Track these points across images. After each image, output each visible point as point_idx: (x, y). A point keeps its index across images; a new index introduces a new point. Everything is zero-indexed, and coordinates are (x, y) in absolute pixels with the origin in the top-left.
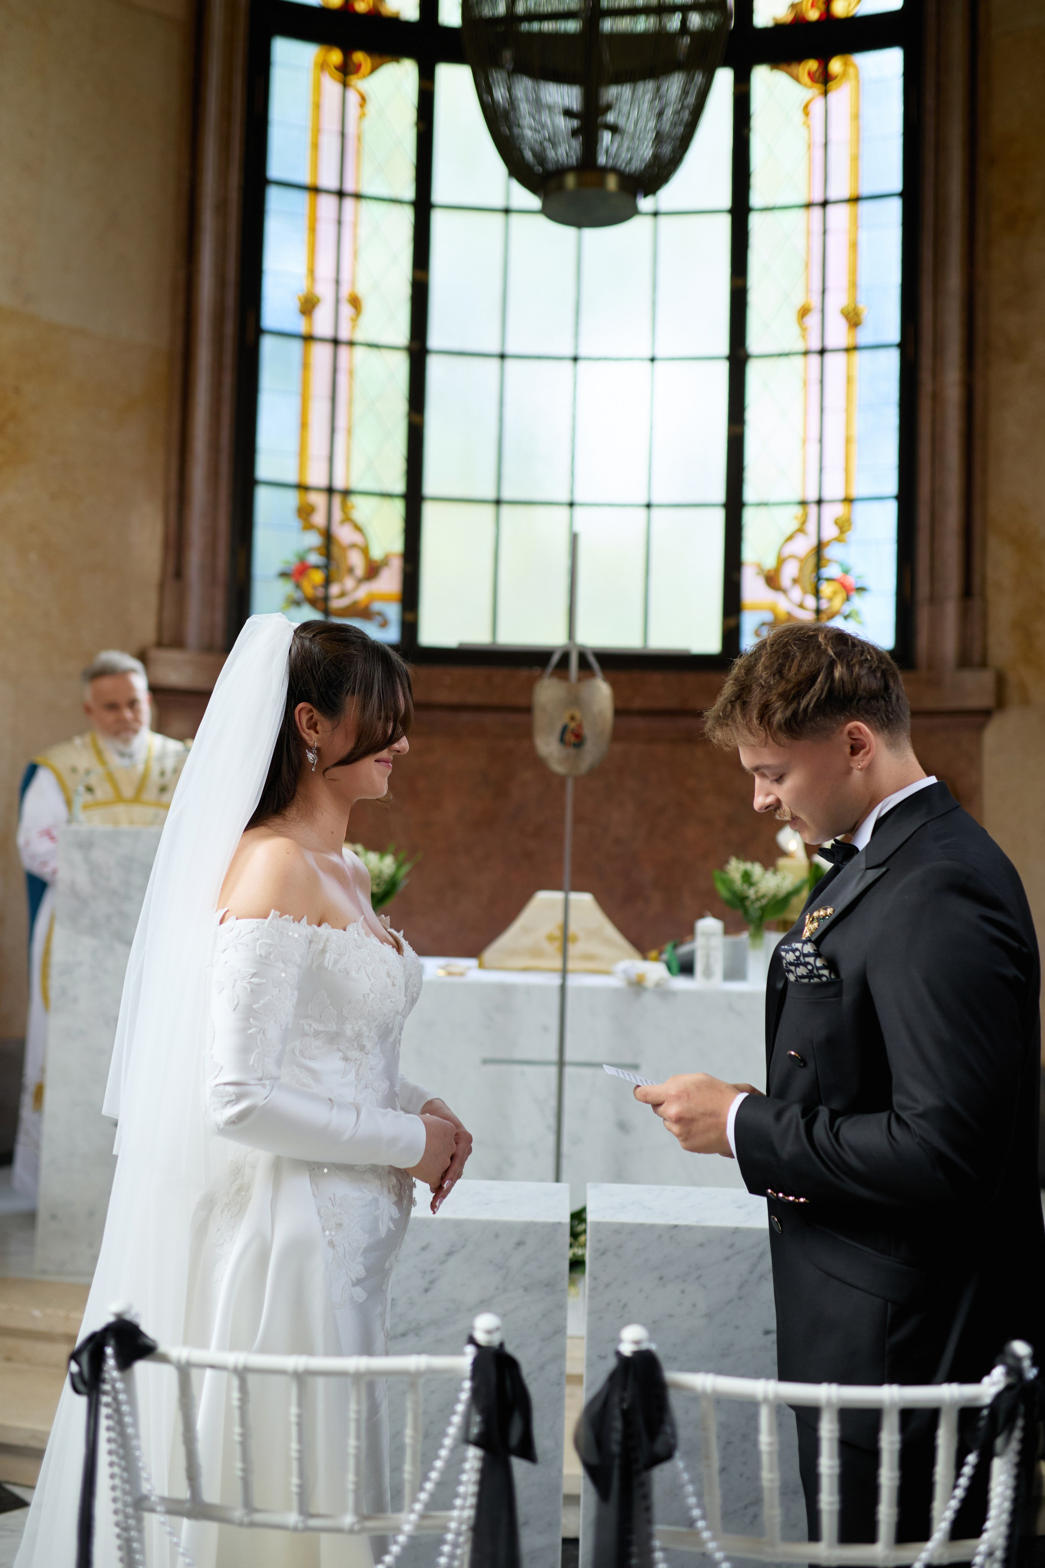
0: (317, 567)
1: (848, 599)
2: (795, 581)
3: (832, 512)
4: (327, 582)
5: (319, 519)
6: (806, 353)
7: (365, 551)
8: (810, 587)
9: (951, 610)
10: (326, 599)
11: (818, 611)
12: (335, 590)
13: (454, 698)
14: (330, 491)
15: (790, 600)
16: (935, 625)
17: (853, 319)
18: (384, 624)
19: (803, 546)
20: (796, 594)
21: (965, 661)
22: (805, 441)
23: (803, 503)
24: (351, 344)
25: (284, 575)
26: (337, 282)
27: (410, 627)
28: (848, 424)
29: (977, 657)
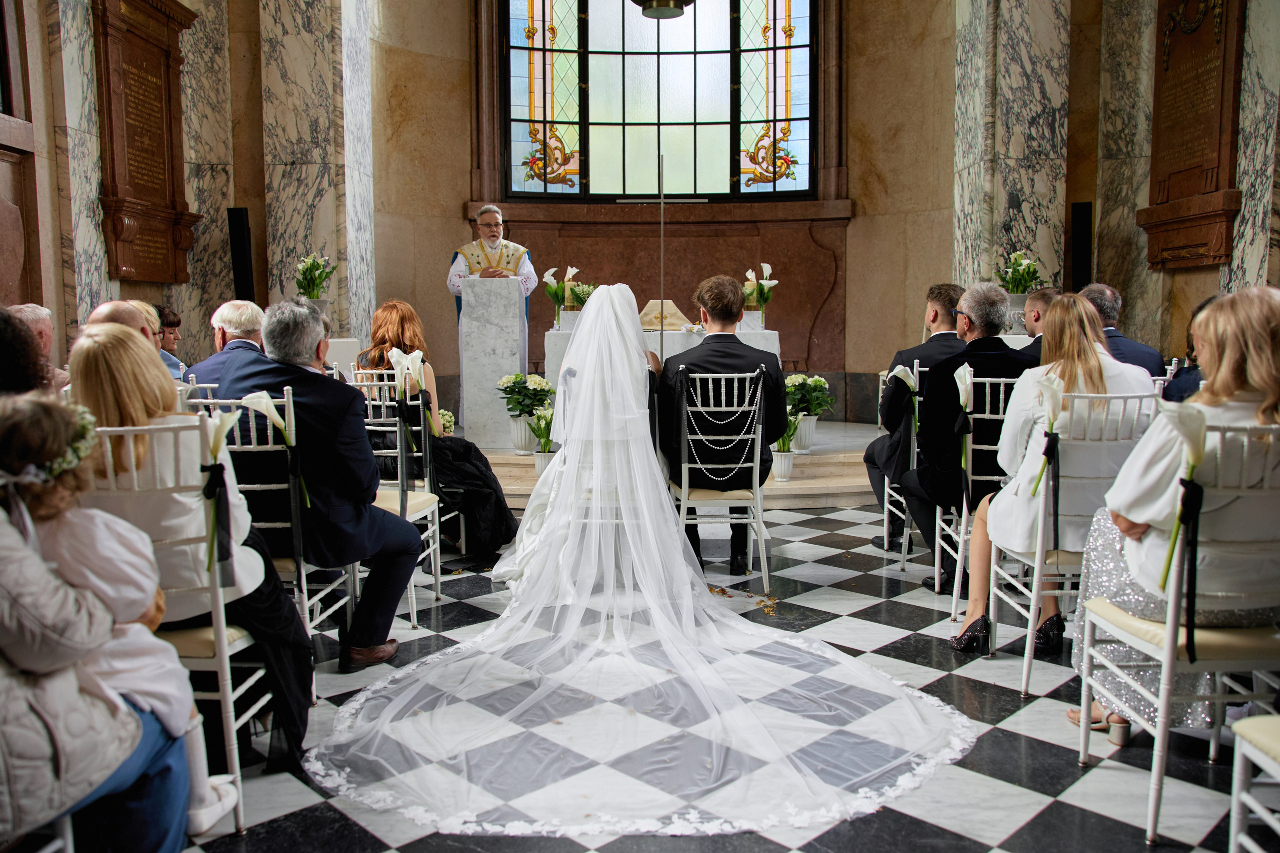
0: (540, 159)
1: (788, 167)
2: (763, 158)
3: (779, 125)
4: (545, 166)
5: (540, 136)
6: (767, 49)
7: (562, 150)
8: (771, 162)
9: (833, 171)
10: (545, 174)
11: (775, 173)
12: (549, 170)
13: (607, 220)
14: (544, 122)
15: (762, 168)
16: (826, 180)
17: (789, 33)
18: (572, 186)
19: (767, 142)
20: (764, 165)
21: (838, 197)
22: (767, 92)
23: (767, 121)
24: (552, 51)
25: (524, 164)
26: (544, 21)
27: (585, 186)
28: (787, 84)
29: (844, 194)
